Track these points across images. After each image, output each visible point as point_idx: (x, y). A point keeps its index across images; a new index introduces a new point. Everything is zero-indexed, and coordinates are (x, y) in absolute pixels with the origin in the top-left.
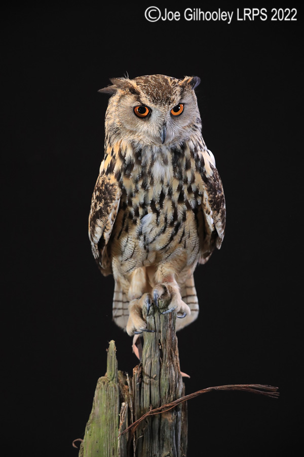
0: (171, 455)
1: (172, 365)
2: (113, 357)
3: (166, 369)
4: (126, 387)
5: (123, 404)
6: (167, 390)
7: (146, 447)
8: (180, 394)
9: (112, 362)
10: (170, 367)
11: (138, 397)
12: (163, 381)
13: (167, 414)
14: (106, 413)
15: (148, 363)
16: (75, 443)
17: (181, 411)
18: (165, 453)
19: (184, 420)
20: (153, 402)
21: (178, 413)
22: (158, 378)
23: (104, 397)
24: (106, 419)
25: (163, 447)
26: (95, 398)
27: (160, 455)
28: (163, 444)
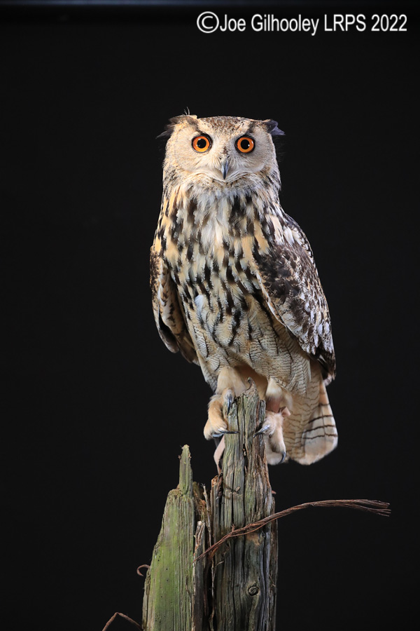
0: (257, 585)
1: (259, 476)
2: (187, 465)
3: (252, 481)
4: (203, 501)
5: (200, 523)
6: (253, 507)
7: (227, 575)
8: (269, 511)
9: (185, 471)
10: (257, 478)
11: (218, 514)
12: (248, 495)
13: (253, 535)
14: (178, 534)
15: (230, 472)
16: (140, 570)
17: (270, 532)
18: (251, 583)
19: (274, 543)
20: (235, 521)
21: (267, 534)
22: (242, 491)
23: (176, 514)
24: (178, 541)
25: (248, 575)
26: (165, 515)
27: (244, 585)
28: (248, 571)
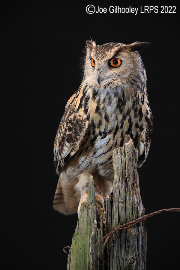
0: (134, 258)
1: (134, 193)
2: (92, 187)
3: (130, 196)
4: (102, 209)
6: (131, 212)
7: (116, 252)
8: (140, 214)
9: (91, 191)
10: (133, 195)
11: (110, 216)
12: (128, 205)
13: (131, 228)
15: (117, 191)
17: (141, 226)
18: (130, 257)
19: (144, 233)
20: (121, 220)
21: (139, 227)
22: (124, 202)
23: (85, 216)
25: (128, 252)
27: (126, 258)
28: (128, 250)
